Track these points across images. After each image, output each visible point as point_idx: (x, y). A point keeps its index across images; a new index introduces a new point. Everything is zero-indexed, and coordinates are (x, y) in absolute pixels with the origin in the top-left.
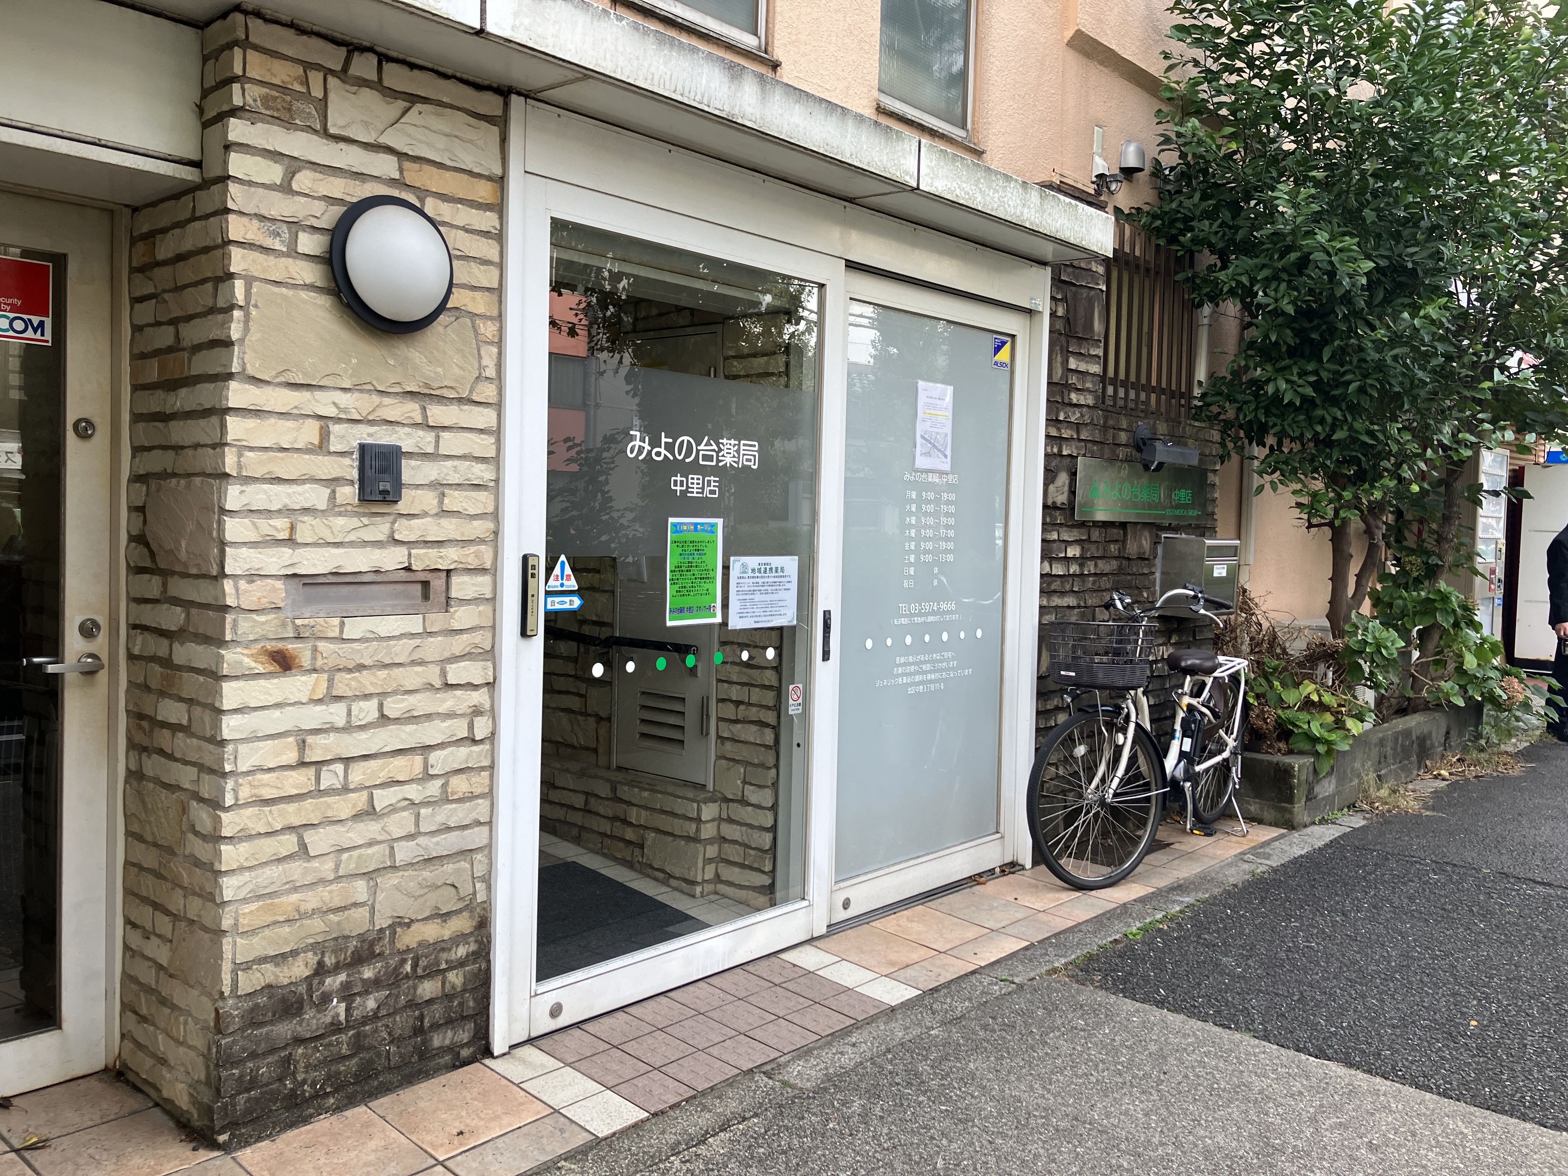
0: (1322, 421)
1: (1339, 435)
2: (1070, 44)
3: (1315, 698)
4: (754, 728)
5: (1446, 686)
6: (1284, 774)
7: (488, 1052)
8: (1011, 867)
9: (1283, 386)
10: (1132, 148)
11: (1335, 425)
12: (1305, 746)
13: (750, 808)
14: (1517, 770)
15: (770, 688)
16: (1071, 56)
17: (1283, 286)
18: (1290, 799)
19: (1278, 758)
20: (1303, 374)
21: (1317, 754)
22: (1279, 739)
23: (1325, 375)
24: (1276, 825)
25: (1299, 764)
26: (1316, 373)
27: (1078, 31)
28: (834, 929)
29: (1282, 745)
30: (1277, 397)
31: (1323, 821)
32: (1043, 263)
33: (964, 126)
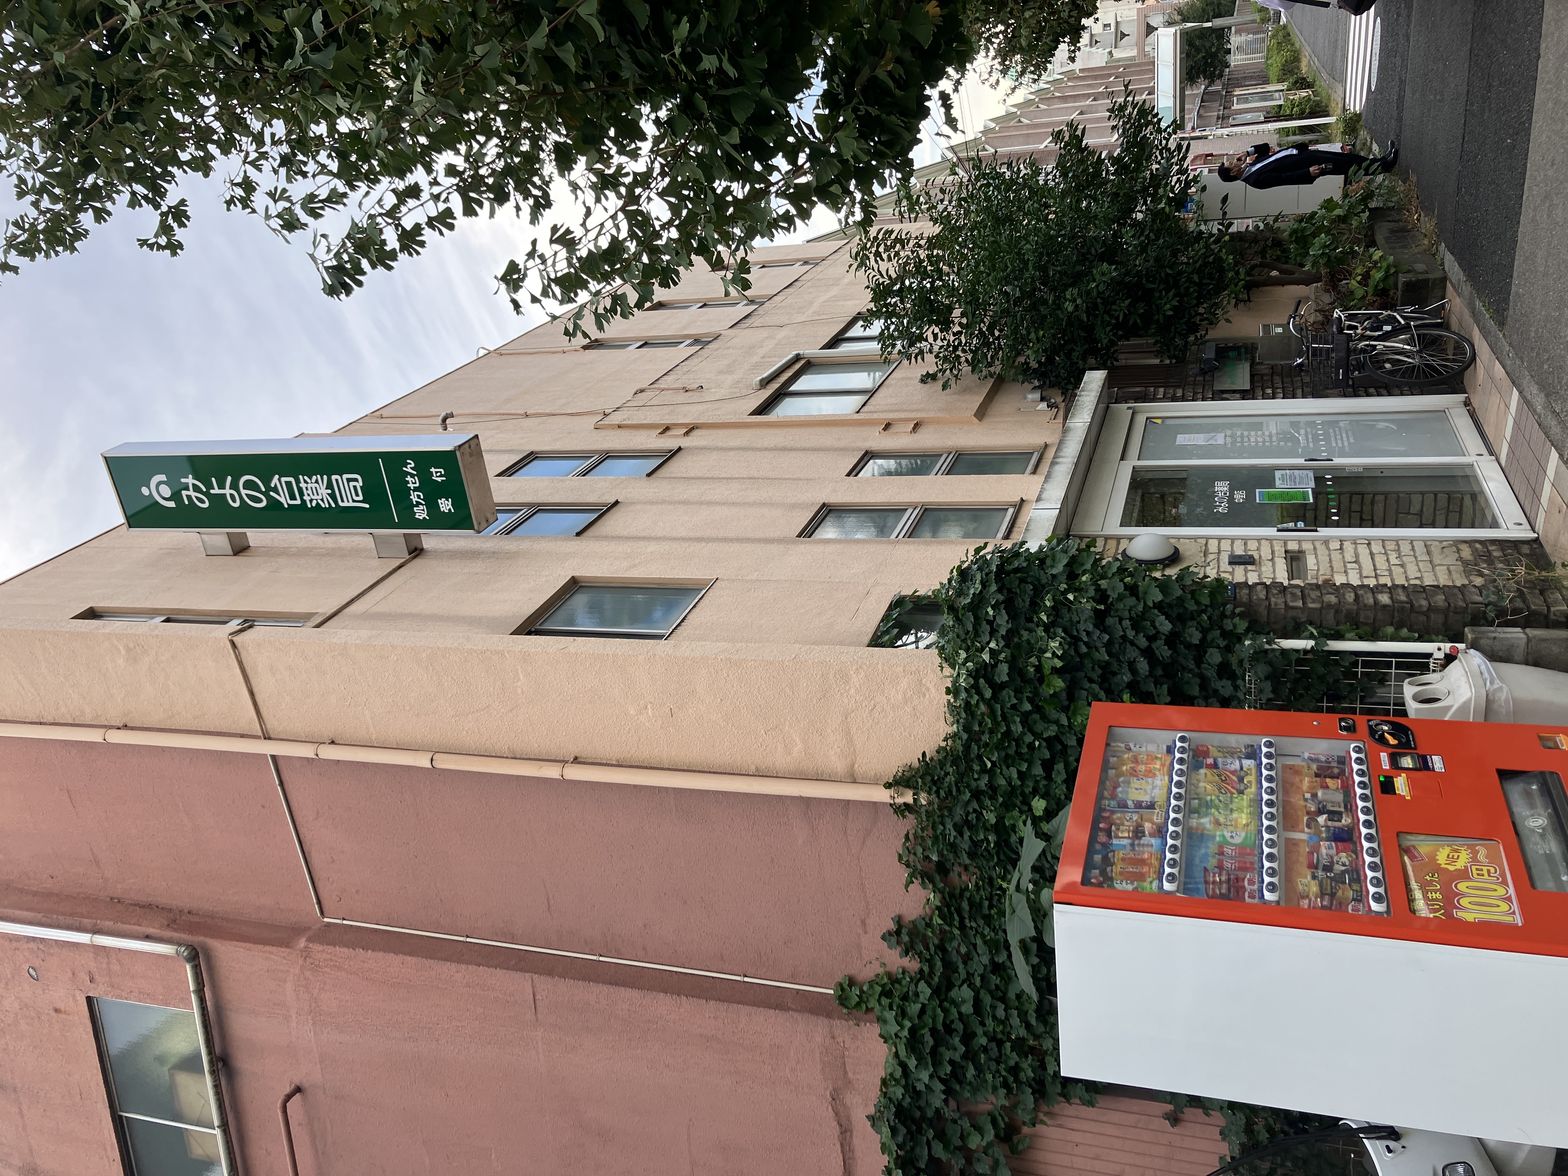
0: (1187, 288)
1: (1196, 278)
2: (980, 420)
3: (1359, 278)
4: (1376, 507)
5: (1355, 223)
6: (1408, 285)
7: (1537, 540)
8: (1467, 403)
9: (1168, 306)
10: (1030, 396)
11: (1189, 280)
12: (1391, 281)
13: (1425, 509)
14: (1413, 178)
15: (1351, 498)
16: (986, 420)
17: (1114, 307)
18: (1426, 281)
19: (1399, 293)
20: (1160, 298)
21: (1396, 272)
22: (1388, 296)
23: (1162, 287)
24: (1445, 287)
25: (1402, 279)
26: (1161, 292)
27: (975, 415)
28: (1491, 453)
29: (1391, 293)
30: (1174, 308)
31: (1442, 264)
32: (1108, 407)
33: (1032, 453)
